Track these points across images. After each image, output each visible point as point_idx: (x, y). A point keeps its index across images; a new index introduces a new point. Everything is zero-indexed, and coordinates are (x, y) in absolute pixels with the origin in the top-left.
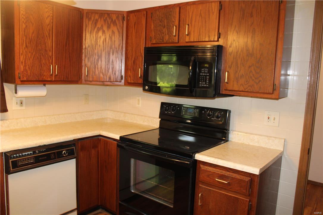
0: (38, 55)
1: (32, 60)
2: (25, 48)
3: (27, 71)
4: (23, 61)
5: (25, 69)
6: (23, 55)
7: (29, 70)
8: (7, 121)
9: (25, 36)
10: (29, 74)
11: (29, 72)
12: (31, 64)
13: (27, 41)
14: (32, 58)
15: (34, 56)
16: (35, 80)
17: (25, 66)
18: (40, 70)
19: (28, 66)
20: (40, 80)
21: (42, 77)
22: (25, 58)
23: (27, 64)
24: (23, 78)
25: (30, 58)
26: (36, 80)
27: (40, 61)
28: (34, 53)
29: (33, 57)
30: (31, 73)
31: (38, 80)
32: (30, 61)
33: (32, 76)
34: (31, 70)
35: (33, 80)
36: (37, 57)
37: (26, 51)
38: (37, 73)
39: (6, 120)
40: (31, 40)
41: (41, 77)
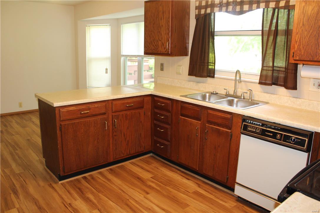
0: (315, 33)
1: (307, 39)
2: (301, 27)
3: (301, 51)
4: (298, 40)
5: (299, 48)
6: (299, 34)
7: (303, 49)
8: (300, 100)
9: (303, 14)
10: (303, 54)
11: (303, 51)
12: (306, 43)
13: (305, 18)
14: (308, 37)
15: (311, 34)
16: (308, 60)
17: (299, 45)
18: (317, 49)
19: (303, 45)
20: (314, 60)
21: (318, 57)
22: (300, 37)
23: (302, 43)
24: (296, 57)
25: (306, 37)
26: (310, 60)
27: (318, 39)
28: (311, 31)
29: (310, 36)
30: (304, 53)
31: (311, 60)
32: (305, 39)
33: (305, 56)
34: (305, 49)
35: (306, 59)
36: (314, 35)
37: (302, 30)
38: (311, 53)
39: (300, 98)
40: (310, 18)
41: (316, 57)
